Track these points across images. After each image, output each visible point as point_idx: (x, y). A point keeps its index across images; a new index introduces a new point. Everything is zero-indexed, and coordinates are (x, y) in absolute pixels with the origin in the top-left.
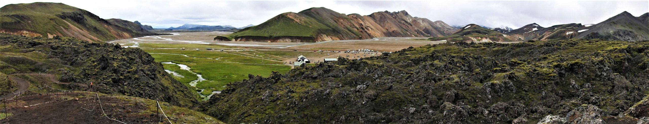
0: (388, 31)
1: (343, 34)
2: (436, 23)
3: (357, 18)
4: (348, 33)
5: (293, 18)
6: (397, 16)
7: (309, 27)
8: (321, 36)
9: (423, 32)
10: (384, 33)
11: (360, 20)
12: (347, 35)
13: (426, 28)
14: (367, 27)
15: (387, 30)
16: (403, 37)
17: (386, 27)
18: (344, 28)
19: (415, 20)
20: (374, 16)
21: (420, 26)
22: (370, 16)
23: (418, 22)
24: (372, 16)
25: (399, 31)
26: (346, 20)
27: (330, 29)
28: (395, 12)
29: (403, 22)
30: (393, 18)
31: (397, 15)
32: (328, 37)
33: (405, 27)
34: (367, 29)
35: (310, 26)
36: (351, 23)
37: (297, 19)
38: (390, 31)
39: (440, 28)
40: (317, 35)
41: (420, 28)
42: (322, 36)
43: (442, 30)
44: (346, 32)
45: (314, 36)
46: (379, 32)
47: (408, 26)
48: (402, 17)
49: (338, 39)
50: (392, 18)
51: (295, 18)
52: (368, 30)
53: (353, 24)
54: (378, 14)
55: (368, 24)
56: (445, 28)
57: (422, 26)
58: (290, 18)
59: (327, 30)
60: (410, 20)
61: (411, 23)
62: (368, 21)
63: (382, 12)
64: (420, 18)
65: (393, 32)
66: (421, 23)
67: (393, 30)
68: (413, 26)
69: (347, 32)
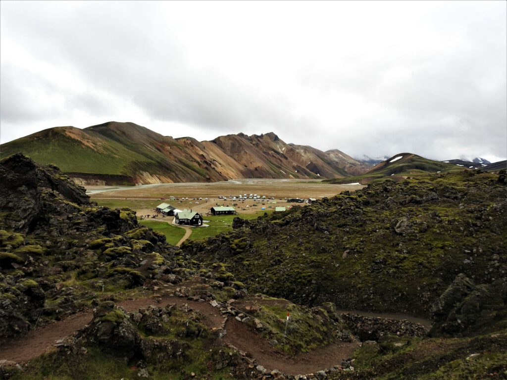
0: (248, 167)
1: (176, 172)
2: (328, 154)
3: (192, 146)
4: (185, 170)
5: (79, 139)
6: (259, 143)
7: (113, 158)
8: (140, 175)
9: (308, 170)
10: (242, 172)
11: (199, 149)
12: (185, 174)
13: (312, 163)
14: (213, 161)
15: (246, 166)
16: (274, 178)
17: (243, 161)
19: (292, 149)
20: (221, 142)
21: (301, 160)
22: (214, 141)
23: (298, 153)
24: (217, 142)
25: (267, 169)
26: (175, 147)
27: (154, 162)
28: (255, 135)
29: (271, 152)
31: (259, 140)
32: (153, 177)
33: (277, 161)
34: (213, 164)
35: (116, 156)
36: (185, 152)
37: (88, 142)
38: (251, 169)
39: (337, 162)
40: (135, 174)
41: (302, 162)
42: (142, 175)
43: (340, 167)
44: (181, 169)
45: (129, 175)
46: (232, 170)
47: (281, 159)
48: (268, 144)
49: (170, 181)
50: (252, 145)
51: (84, 138)
52: (216, 166)
53: (189, 154)
54: (228, 138)
55: (212, 156)
56: (346, 163)
57: (305, 160)
58: (73, 137)
59: (148, 164)
60: (283, 149)
61: (284, 154)
62: (212, 151)
63: (235, 135)
64: (300, 146)
65: (256, 169)
66: (303, 154)
67: (256, 166)
68: (289, 159)
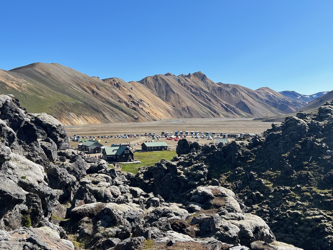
1: (104, 113)
2: (258, 93)
4: (112, 110)
5: (3, 81)
6: (187, 82)
8: (67, 116)
9: (238, 109)
14: (140, 102)
15: (174, 106)
16: (203, 118)
17: (171, 102)
18: (103, 102)
19: (220, 87)
22: (142, 82)
23: (226, 92)
25: (196, 109)
26: (102, 88)
27: (81, 103)
28: (183, 75)
29: (199, 92)
30: (182, 85)
32: (79, 117)
33: (205, 101)
35: (41, 97)
37: (12, 83)
38: (180, 109)
41: (231, 101)
44: (108, 109)
46: (161, 110)
47: (209, 98)
48: (196, 83)
49: (98, 121)
50: (179, 85)
51: (8, 79)
52: (144, 106)
53: (117, 95)
54: (155, 78)
55: (140, 97)
59: (74, 105)
60: (211, 89)
64: (228, 85)
65: (185, 109)
67: (184, 106)
68: (218, 98)
69: (110, 109)
